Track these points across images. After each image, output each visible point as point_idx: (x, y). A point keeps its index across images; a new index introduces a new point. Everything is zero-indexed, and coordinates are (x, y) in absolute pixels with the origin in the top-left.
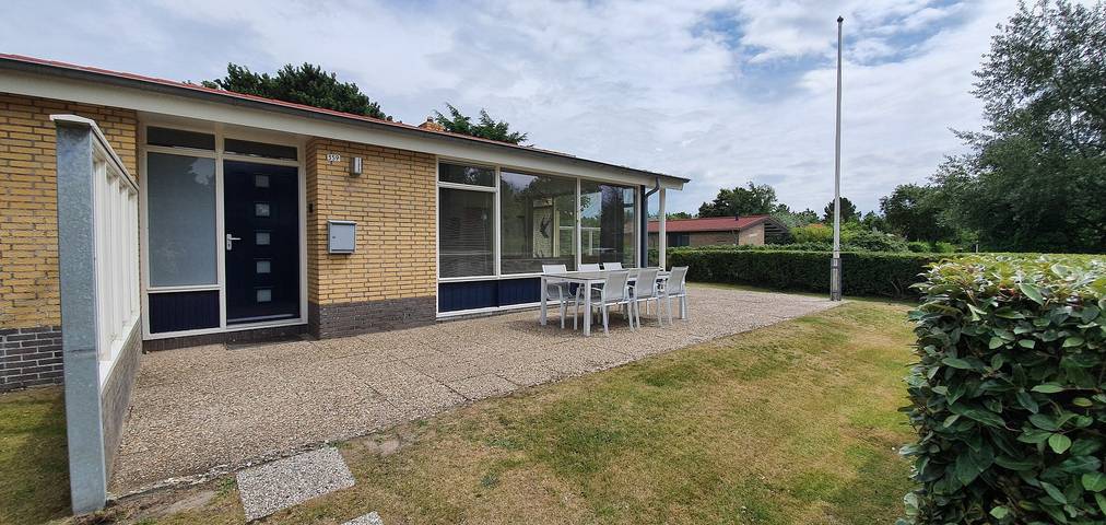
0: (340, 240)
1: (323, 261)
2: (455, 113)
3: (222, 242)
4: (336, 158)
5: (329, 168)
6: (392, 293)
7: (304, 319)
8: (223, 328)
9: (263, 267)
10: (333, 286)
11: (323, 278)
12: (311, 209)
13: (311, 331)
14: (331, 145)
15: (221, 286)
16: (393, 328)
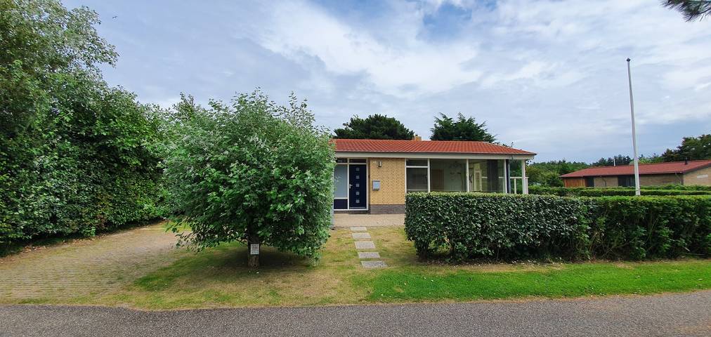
0: (376, 186)
1: (372, 192)
2: (445, 117)
3: (348, 186)
4: (375, 162)
5: (373, 164)
6: (391, 203)
7: (367, 209)
8: (348, 209)
9: (358, 193)
10: (373, 199)
11: (371, 197)
12: (369, 176)
13: (368, 212)
14: (374, 159)
15: (348, 198)
16: (391, 213)
